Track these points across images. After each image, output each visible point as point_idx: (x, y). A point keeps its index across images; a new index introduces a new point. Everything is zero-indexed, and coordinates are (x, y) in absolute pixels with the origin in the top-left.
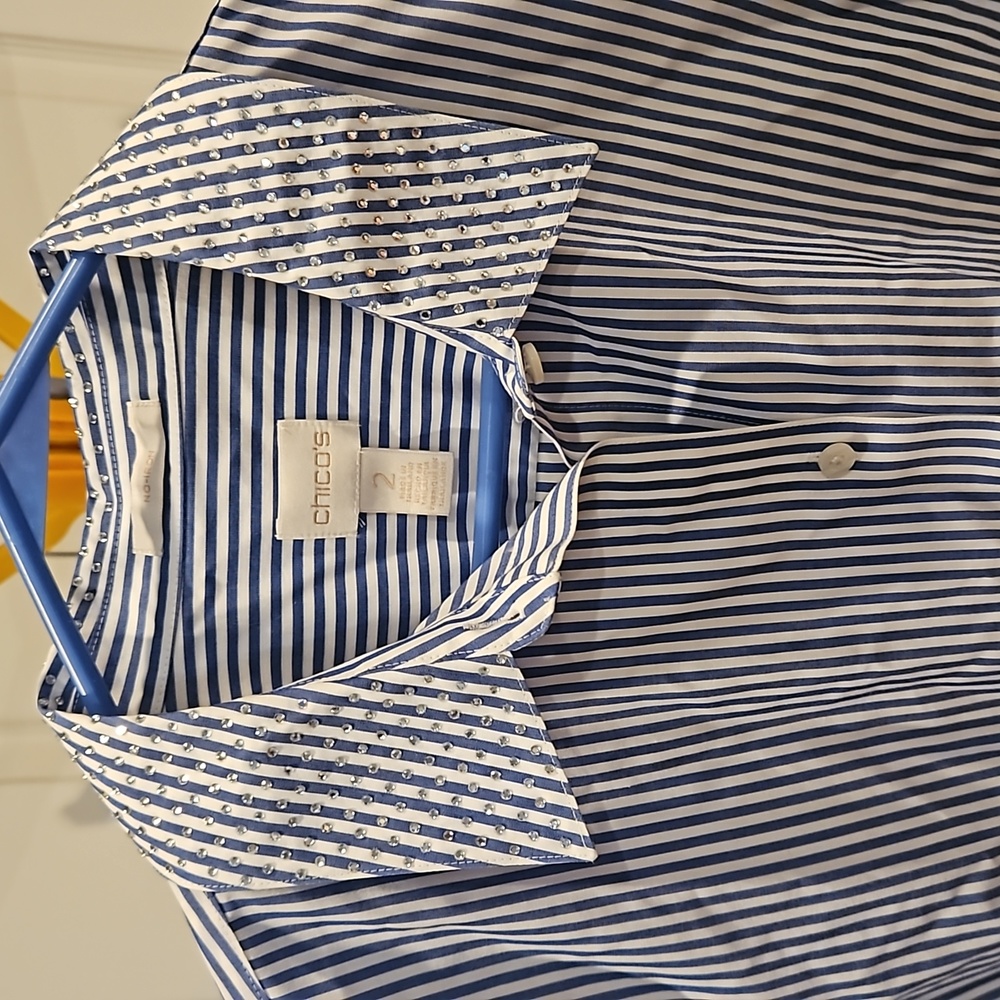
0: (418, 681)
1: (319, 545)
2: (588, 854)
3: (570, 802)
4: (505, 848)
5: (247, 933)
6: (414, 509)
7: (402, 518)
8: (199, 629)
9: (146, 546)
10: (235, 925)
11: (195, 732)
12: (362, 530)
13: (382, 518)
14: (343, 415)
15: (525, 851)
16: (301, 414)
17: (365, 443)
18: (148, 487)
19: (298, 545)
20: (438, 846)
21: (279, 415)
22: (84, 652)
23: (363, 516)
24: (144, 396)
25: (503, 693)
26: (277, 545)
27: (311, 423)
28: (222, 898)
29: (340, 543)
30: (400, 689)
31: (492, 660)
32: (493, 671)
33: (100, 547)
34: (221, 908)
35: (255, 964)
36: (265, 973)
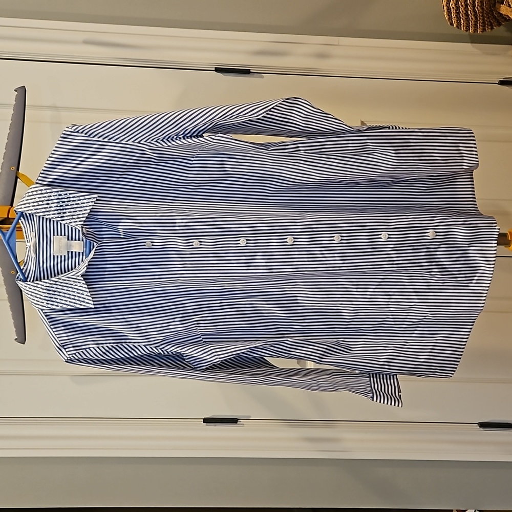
0: (68, 279)
1: (61, 256)
2: (93, 306)
3: (91, 299)
4: (81, 305)
5: (48, 317)
6: (77, 251)
7: (76, 252)
8: (42, 269)
9: (34, 256)
10: (46, 316)
11: (36, 285)
12: (68, 254)
13: (72, 252)
14: (65, 235)
15: (84, 306)
16: (58, 235)
17: (68, 239)
18: (33, 246)
19: (57, 256)
20: (72, 304)
21: (54, 235)
22: (23, 274)
23: (68, 252)
24: (33, 231)
25: (80, 281)
26: (54, 256)
27: (59, 236)
28: (44, 311)
29: (65, 256)
30: (65, 280)
31: (78, 276)
32: (78, 278)
33: (28, 255)
34: (44, 313)
35: (49, 322)
36: (51, 324)
